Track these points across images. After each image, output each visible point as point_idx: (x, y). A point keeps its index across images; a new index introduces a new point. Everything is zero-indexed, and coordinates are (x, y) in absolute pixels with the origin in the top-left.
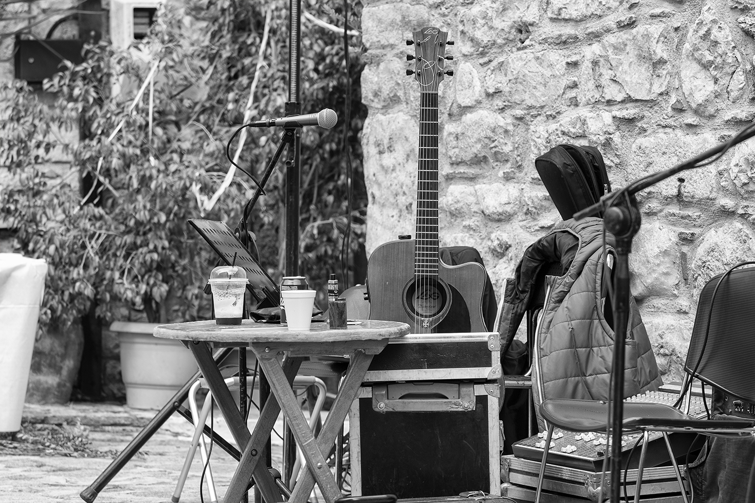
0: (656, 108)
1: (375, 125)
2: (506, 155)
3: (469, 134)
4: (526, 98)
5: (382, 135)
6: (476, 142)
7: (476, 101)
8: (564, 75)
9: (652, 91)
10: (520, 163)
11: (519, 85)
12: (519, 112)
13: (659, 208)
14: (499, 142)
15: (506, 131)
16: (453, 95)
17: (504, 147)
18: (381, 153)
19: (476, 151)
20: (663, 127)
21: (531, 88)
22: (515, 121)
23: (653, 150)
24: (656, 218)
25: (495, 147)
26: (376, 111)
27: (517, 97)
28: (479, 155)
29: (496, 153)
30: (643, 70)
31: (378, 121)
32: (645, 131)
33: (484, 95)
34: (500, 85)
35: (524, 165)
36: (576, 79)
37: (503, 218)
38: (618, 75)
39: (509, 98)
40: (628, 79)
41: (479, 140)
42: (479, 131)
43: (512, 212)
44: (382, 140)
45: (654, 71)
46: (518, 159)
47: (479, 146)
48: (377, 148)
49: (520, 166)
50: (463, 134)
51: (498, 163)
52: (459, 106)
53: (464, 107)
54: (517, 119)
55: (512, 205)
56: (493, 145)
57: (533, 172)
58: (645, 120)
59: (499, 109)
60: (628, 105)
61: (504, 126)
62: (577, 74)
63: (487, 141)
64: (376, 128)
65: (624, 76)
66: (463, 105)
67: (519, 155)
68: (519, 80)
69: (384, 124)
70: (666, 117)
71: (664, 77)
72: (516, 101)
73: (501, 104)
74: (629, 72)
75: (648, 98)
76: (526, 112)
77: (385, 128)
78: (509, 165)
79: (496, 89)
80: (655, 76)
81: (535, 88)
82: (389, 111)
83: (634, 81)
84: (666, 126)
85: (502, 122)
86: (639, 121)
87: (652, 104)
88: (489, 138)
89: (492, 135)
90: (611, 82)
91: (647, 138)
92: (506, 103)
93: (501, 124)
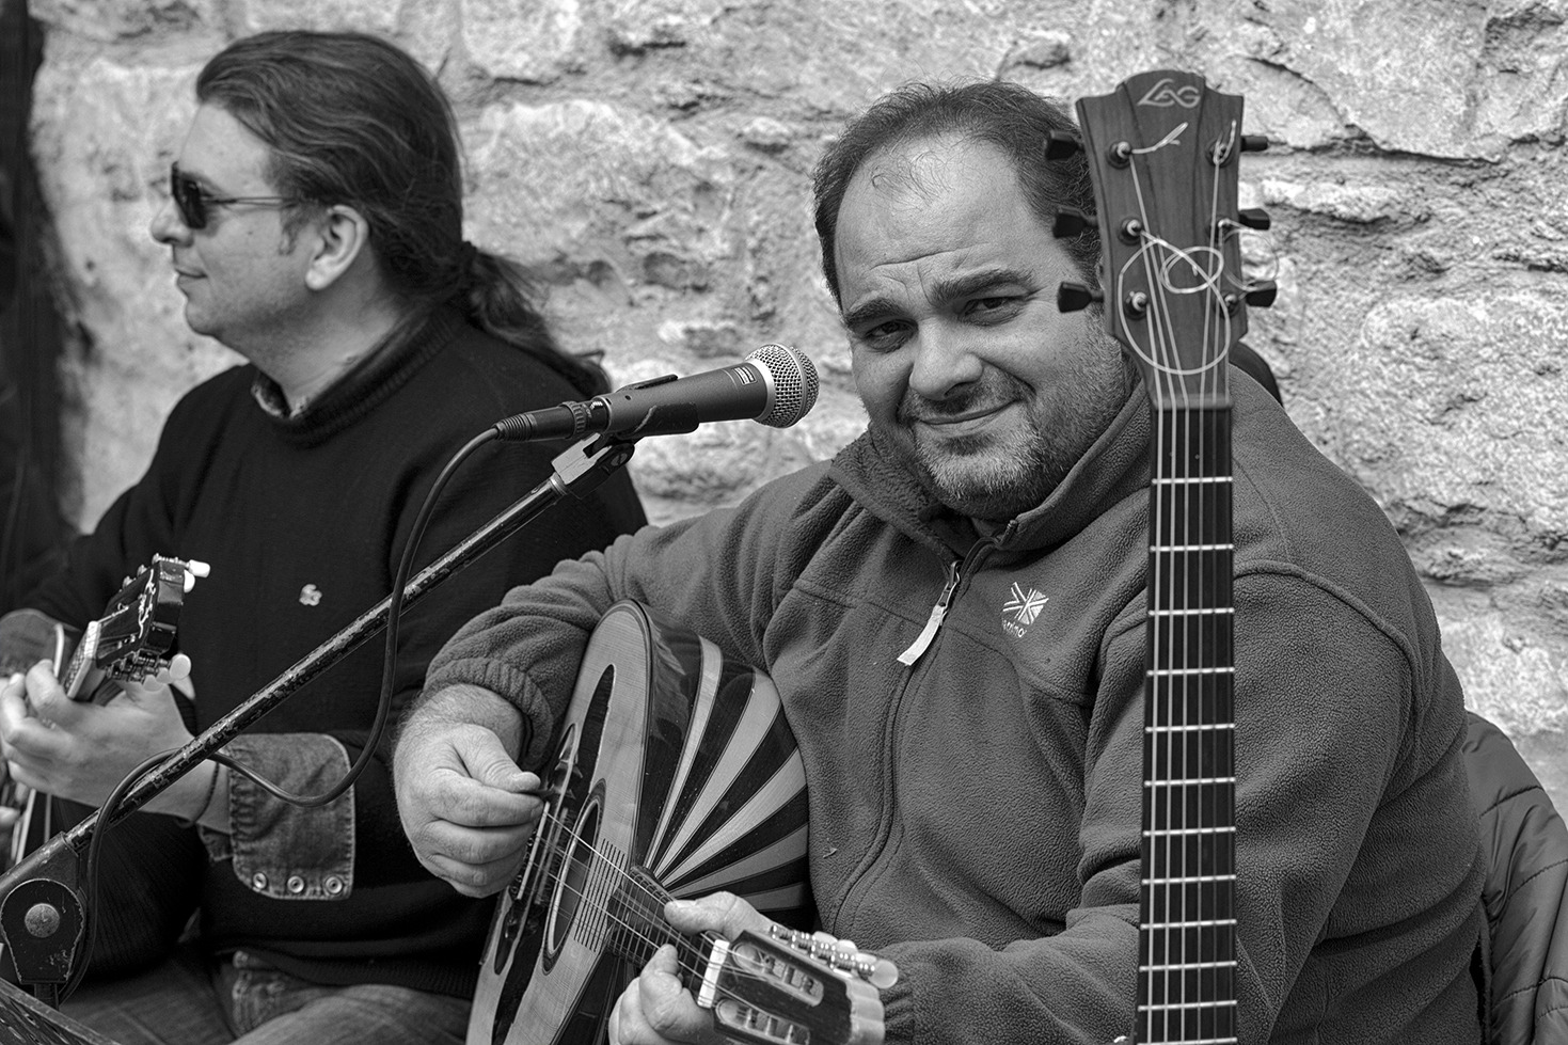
0: (1492, 190)
1: (89, 99)
2: (699, 271)
3: (533, 178)
4: (805, 79)
5: (124, 137)
6: (562, 213)
7: (558, 64)
8: (1003, 16)
9: (1482, 127)
10: (767, 307)
11: (772, 31)
12: (764, 126)
13: (1505, 570)
14: (671, 222)
15: (705, 188)
16: (444, 32)
17: (693, 243)
18: (119, 196)
19: (560, 242)
20: (1533, 268)
21: (832, 49)
22: (744, 155)
23: (1486, 353)
24: (1482, 600)
25: (653, 237)
26: (91, 48)
27: (761, 72)
28: (578, 259)
29: (652, 260)
30: (1429, 42)
31: (101, 85)
32: (1439, 271)
33: (597, 48)
34: (673, 20)
35: (784, 311)
36: (1064, 38)
37: (690, 489)
38: (1297, 47)
39: (725, 73)
40: (1349, 67)
41: (579, 207)
42: (581, 175)
43: (733, 476)
44: (121, 153)
45: (1486, 52)
46: (761, 290)
47: (577, 227)
48: (105, 180)
49: (766, 317)
50: (502, 175)
51: (657, 291)
52: (481, 74)
53: (499, 80)
54: (754, 146)
55: (732, 454)
56: (641, 228)
57: (829, 346)
58: (1434, 230)
59: (674, 106)
60: (1346, 166)
61: (699, 170)
62: (1070, 20)
63: (615, 212)
64: (93, 109)
65: (1330, 56)
66: (495, 72)
67: (763, 279)
68: (772, 14)
69: (129, 96)
70: (1550, 233)
71: (1542, 80)
72: (755, 85)
73: (681, 90)
74: (1352, 40)
75: (1459, 152)
76: (802, 128)
77: (138, 112)
78: (709, 304)
79: (657, 32)
80: (1489, 71)
81: (853, 48)
82: (148, 52)
83: (1386, 81)
84: (1550, 268)
85: (686, 155)
86: (1401, 230)
87: (1473, 175)
88: (627, 205)
89: (638, 194)
90: (1257, 69)
91: (1444, 301)
92: (707, 88)
93: (685, 160)
